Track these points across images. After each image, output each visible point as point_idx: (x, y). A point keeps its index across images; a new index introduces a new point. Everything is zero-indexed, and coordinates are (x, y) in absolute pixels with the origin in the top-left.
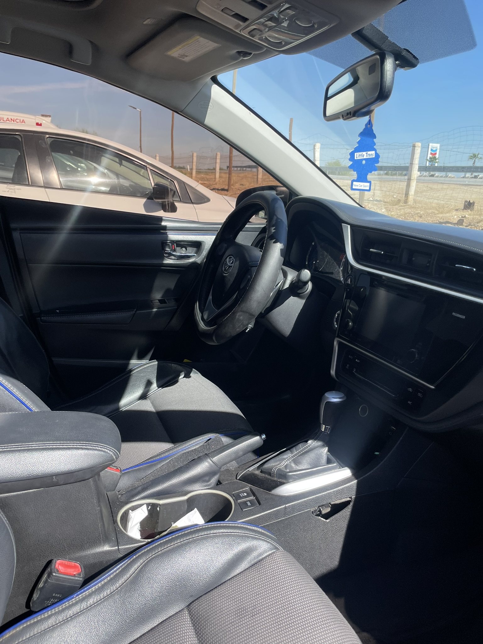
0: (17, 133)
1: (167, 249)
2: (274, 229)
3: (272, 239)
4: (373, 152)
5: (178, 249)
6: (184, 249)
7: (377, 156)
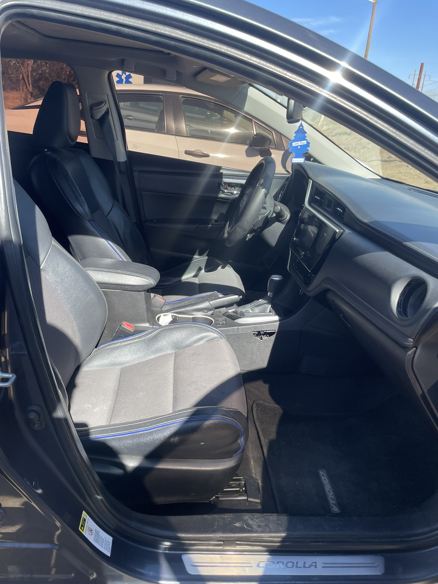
0: (160, 94)
1: (221, 188)
2: (263, 181)
3: (261, 186)
4: (305, 141)
5: (229, 188)
6: (233, 188)
7: (308, 143)
